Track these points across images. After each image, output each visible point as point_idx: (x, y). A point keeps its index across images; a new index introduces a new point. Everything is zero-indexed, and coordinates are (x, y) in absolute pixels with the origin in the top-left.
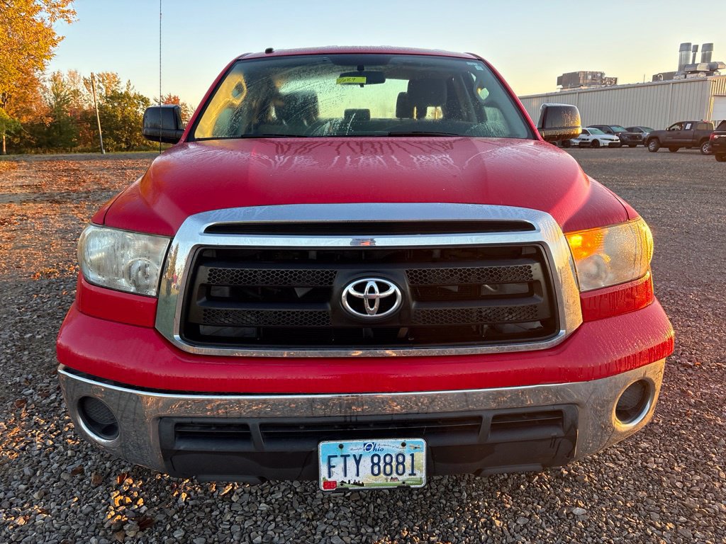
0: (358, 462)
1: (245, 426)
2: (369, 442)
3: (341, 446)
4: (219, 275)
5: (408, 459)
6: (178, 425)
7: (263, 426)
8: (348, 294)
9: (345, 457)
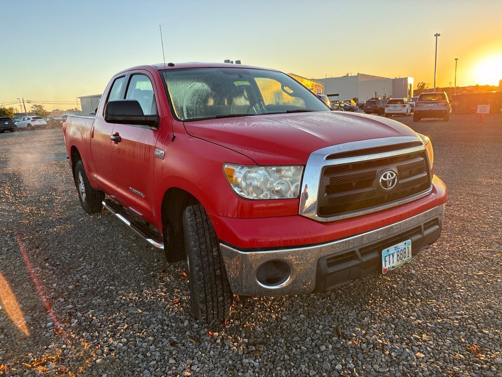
0: (393, 256)
1: (354, 252)
2: (396, 246)
3: (388, 251)
4: (335, 180)
5: (407, 249)
6: (328, 260)
7: (360, 250)
8: (382, 180)
9: (389, 255)
